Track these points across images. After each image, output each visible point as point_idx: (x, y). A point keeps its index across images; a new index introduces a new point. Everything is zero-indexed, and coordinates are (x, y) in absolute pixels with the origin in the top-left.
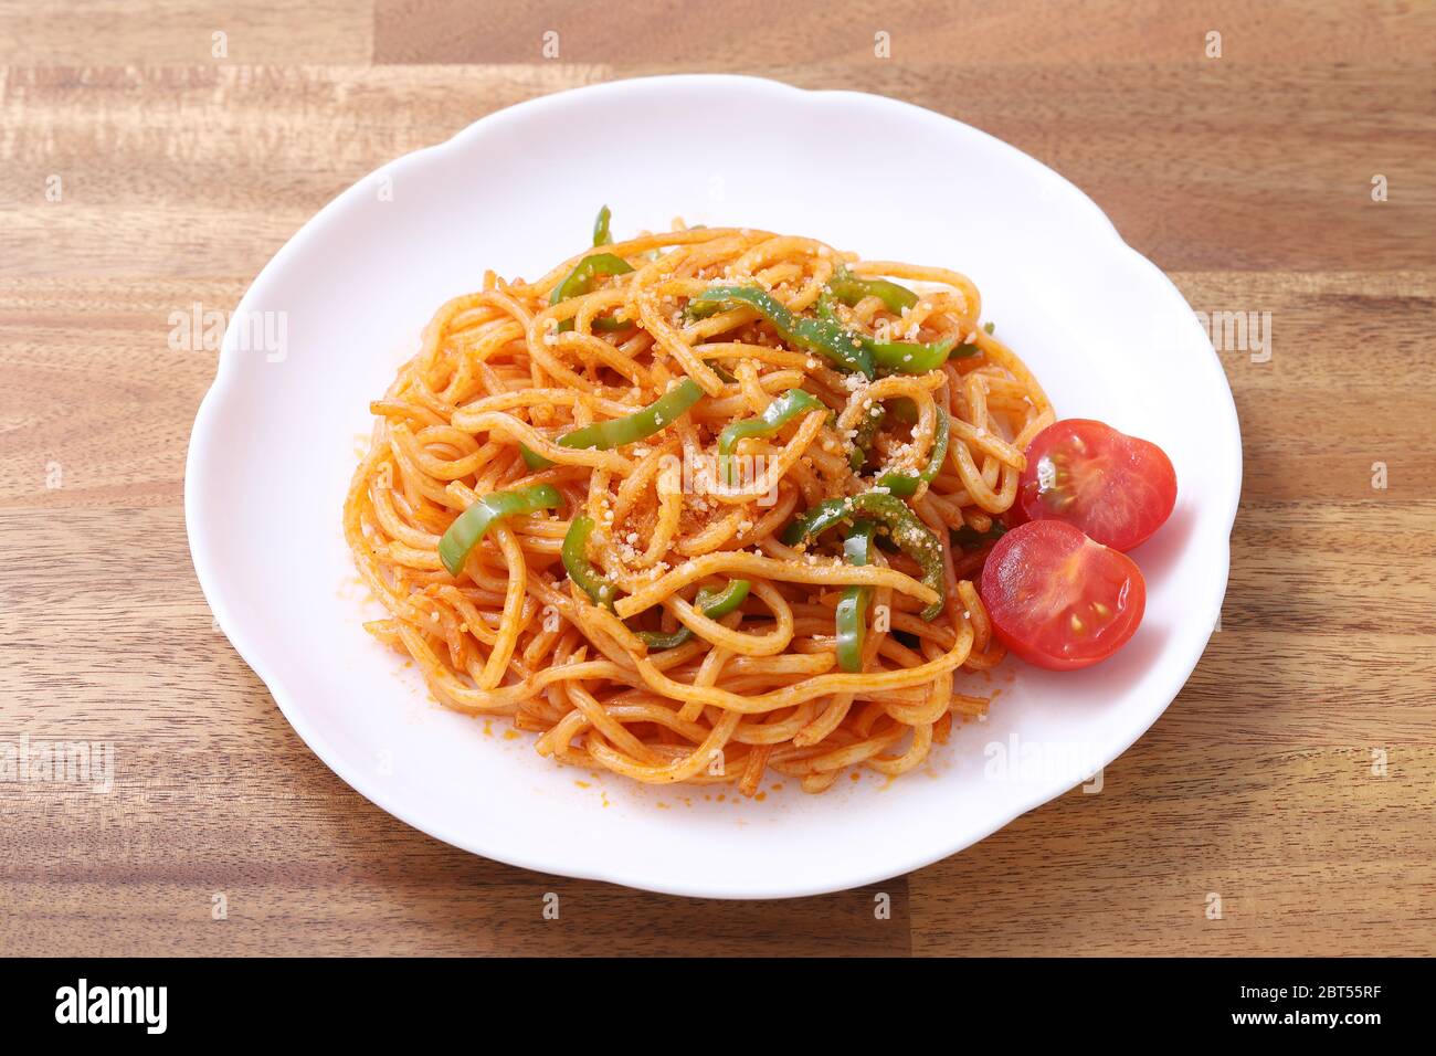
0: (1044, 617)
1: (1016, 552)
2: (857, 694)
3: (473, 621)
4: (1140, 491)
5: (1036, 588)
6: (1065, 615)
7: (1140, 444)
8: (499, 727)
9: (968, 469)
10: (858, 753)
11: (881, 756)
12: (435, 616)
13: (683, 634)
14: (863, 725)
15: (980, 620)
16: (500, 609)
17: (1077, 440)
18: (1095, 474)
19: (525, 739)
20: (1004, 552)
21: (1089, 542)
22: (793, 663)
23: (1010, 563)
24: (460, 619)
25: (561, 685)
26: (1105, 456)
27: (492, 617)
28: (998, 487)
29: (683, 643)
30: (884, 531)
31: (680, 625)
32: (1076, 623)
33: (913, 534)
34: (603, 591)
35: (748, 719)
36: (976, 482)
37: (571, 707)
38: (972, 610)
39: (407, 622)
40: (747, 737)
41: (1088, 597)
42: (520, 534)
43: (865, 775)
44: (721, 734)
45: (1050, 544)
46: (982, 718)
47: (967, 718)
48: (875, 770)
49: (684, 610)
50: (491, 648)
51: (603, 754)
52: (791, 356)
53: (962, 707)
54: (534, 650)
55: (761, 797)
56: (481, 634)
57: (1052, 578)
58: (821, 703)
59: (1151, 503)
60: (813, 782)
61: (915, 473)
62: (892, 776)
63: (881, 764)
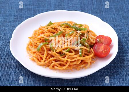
0: (100, 51)
1: (96, 46)
2: (82, 59)
3: (41, 56)
4: (108, 41)
5: (99, 49)
6: (102, 51)
7: (107, 37)
8: (44, 67)
9: (91, 39)
10: (82, 66)
11: (85, 66)
12: (37, 55)
13: (63, 54)
14: (83, 63)
15: (93, 52)
16: (44, 55)
17: (101, 37)
18: (103, 40)
19: (47, 67)
20: (95, 46)
21: (104, 45)
22: (75, 56)
23: (96, 47)
24: (39, 55)
25: (51, 61)
26: (104, 38)
27: (43, 55)
28: (94, 41)
29: (63, 55)
30: (83, 44)
31: (63, 53)
32: (103, 52)
33: (86, 44)
34: (55, 50)
35: (71, 62)
36: (92, 40)
37: (52, 63)
38: (93, 51)
39: (34, 57)
40: (71, 64)
41: (104, 50)
42: (46, 47)
43: (83, 69)
44: (68, 64)
45: (100, 45)
46: (95, 63)
47: (93, 63)
48: (84, 68)
49: (63, 51)
50: (43, 58)
51: (56, 67)
52: (72, 29)
53: (92, 61)
54: (48, 58)
55: (73, 71)
56: (42, 57)
57: (100, 48)
58: (78, 60)
59: (109, 42)
60: (78, 69)
61: (85, 38)
62: (86, 68)
63: (85, 67)
